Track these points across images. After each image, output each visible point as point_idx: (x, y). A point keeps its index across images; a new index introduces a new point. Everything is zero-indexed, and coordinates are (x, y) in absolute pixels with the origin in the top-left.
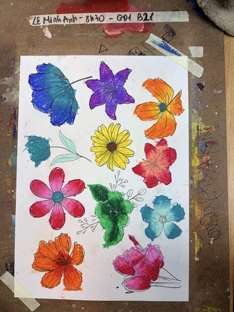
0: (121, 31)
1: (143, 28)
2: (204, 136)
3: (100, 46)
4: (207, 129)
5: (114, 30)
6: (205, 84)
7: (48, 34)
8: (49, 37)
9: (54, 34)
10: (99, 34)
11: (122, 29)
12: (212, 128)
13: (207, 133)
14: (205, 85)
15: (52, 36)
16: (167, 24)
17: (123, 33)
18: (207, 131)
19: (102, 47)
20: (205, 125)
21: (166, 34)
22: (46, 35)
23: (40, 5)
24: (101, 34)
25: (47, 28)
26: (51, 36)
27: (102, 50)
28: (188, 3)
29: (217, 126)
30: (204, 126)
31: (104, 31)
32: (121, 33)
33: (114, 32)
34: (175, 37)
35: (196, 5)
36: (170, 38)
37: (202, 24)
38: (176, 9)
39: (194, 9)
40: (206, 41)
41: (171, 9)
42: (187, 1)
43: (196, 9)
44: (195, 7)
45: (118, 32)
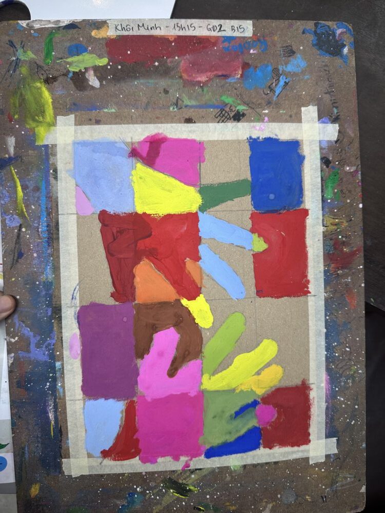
0: (207, 77)
1: (240, 72)
2: (332, 234)
3: (176, 99)
4: (336, 225)
5: (197, 75)
6: (332, 157)
7: (94, 82)
8: (96, 87)
9: (104, 82)
10: (174, 81)
11: (208, 74)
12: (343, 222)
13: (336, 230)
14: (332, 160)
15: (101, 84)
16: (276, 67)
17: (210, 79)
18: (335, 227)
19: (180, 102)
20: (333, 219)
21: (274, 82)
22: (90, 83)
24: (177, 81)
25: (92, 72)
26: (99, 84)
28: (304, 35)
29: (349, 220)
30: (332, 221)
31: (181, 77)
32: (207, 81)
33: (197, 77)
34: (288, 87)
35: (316, 38)
36: (280, 89)
37: (325, 68)
38: (288, 45)
39: (313, 45)
40: (332, 93)
41: (280, 45)
42: (304, 33)
43: (317, 45)
44: (315, 42)
45: (203, 78)
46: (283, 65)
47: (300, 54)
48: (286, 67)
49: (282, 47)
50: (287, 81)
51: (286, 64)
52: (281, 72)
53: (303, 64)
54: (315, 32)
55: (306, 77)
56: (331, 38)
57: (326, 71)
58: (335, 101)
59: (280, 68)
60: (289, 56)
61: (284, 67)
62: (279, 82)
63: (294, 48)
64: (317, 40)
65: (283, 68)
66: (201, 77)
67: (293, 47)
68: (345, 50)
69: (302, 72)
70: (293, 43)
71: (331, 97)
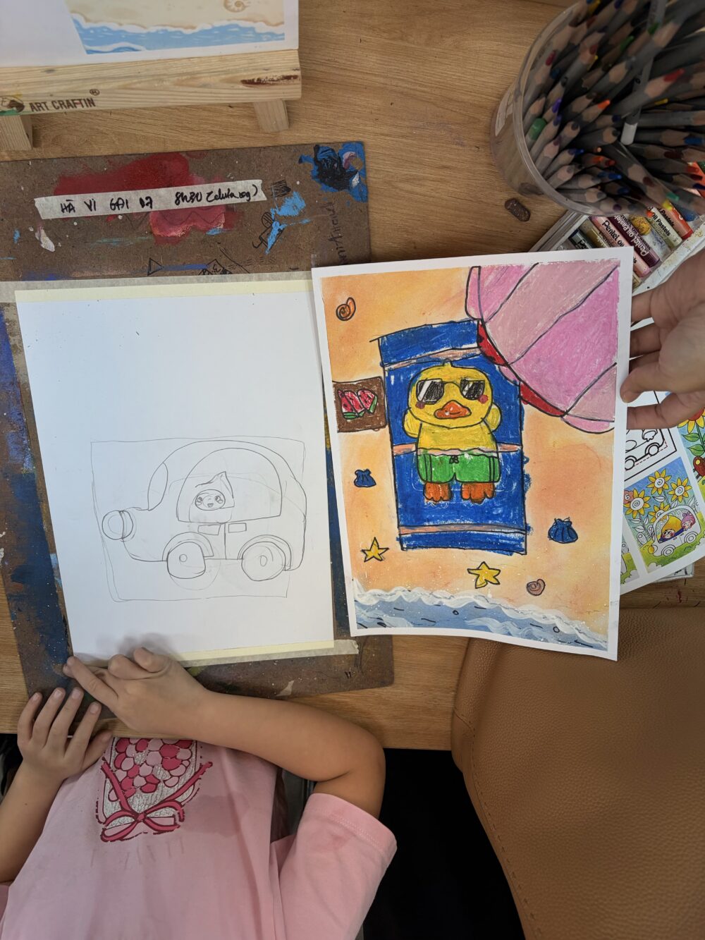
0: (183, 231)
1: (223, 222)
3: (148, 260)
5: (171, 229)
7: (48, 244)
8: (50, 250)
9: (59, 243)
10: (143, 238)
11: (184, 226)
15: (56, 247)
16: (266, 211)
17: (187, 233)
19: (153, 264)
21: (266, 231)
22: (43, 247)
23: (18, 182)
24: (147, 238)
25: (43, 232)
26: (54, 247)
27: (152, 270)
28: (301, 165)
31: (151, 233)
32: (184, 235)
33: (171, 232)
34: (282, 236)
35: (317, 168)
36: (274, 239)
37: (329, 207)
38: (281, 180)
39: (314, 177)
40: (338, 240)
41: (271, 182)
42: (300, 161)
43: (317, 177)
44: (316, 173)
45: (177, 233)
46: (275, 208)
47: (296, 191)
48: (280, 210)
49: (274, 184)
50: (281, 228)
51: (279, 206)
52: (273, 217)
53: (301, 204)
54: (316, 161)
55: (306, 221)
56: (336, 165)
57: (329, 210)
58: (341, 249)
59: (272, 211)
60: (284, 195)
61: (277, 211)
62: (270, 231)
63: (289, 185)
64: (318, 170)
65: (275, 212)
66: (175, 231)
67: (288, 182)
68: (354, 180)
69: (300, 215)
70: (287, 177)
71: (337, 245)
